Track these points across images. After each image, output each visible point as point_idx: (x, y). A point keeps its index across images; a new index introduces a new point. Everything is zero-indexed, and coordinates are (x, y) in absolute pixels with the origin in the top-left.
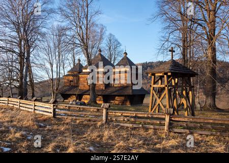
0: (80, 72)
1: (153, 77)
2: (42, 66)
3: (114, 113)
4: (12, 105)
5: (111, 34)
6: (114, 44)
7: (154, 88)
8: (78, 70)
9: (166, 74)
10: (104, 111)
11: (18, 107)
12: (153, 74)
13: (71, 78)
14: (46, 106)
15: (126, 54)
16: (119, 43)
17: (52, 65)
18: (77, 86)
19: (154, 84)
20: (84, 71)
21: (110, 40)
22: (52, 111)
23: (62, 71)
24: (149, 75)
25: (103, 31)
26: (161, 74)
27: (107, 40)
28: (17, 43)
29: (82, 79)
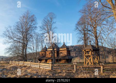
1: (85, 51)
3: (79, 67)
4: (26, 65)
8: (45, 50)
9: (91, 50)
10: (75, 66)
11: (30, 65)
12: (85, 50)
14: (46, 65)
15: (64, 43)
17: (34, 48)
18: (46, 56)
20: (48, 50)
22: (51, 67)
23: (38, 50)
24: (83, 51)
26: (89, 50)
29: (47, 53)
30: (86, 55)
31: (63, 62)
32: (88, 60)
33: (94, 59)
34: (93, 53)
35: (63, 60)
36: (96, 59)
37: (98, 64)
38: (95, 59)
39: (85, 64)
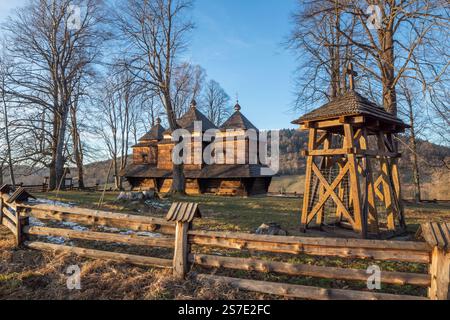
0: (160, 139)
1: (312, 131)
2: (96, 130)
3: (214, 242)
5: (213, 82)
6: (218, 96)
7: (314, 157)
8: (156, 136)
9: (349, 119)
10: (179, 231)
12: (313, 125)
13: (146, 150)
15: (238, 107)
16: (226, 96)
18: (156, 164)
19: (315, 148)
20: (166, 137)
21: (212, 91)
25: (201, 76)
26: (336, 123)
27: (206, 90)
28: (49, 89)
29: (162, 151)
30: (318, 152)
31: (230, 191)
32: (327, 186)
33: (370, 181)
34: (362, 140)
35: (227, 183)
36: (381, 179)
37: (391, 208)
38: (376, 184)
39: (310, 209)
